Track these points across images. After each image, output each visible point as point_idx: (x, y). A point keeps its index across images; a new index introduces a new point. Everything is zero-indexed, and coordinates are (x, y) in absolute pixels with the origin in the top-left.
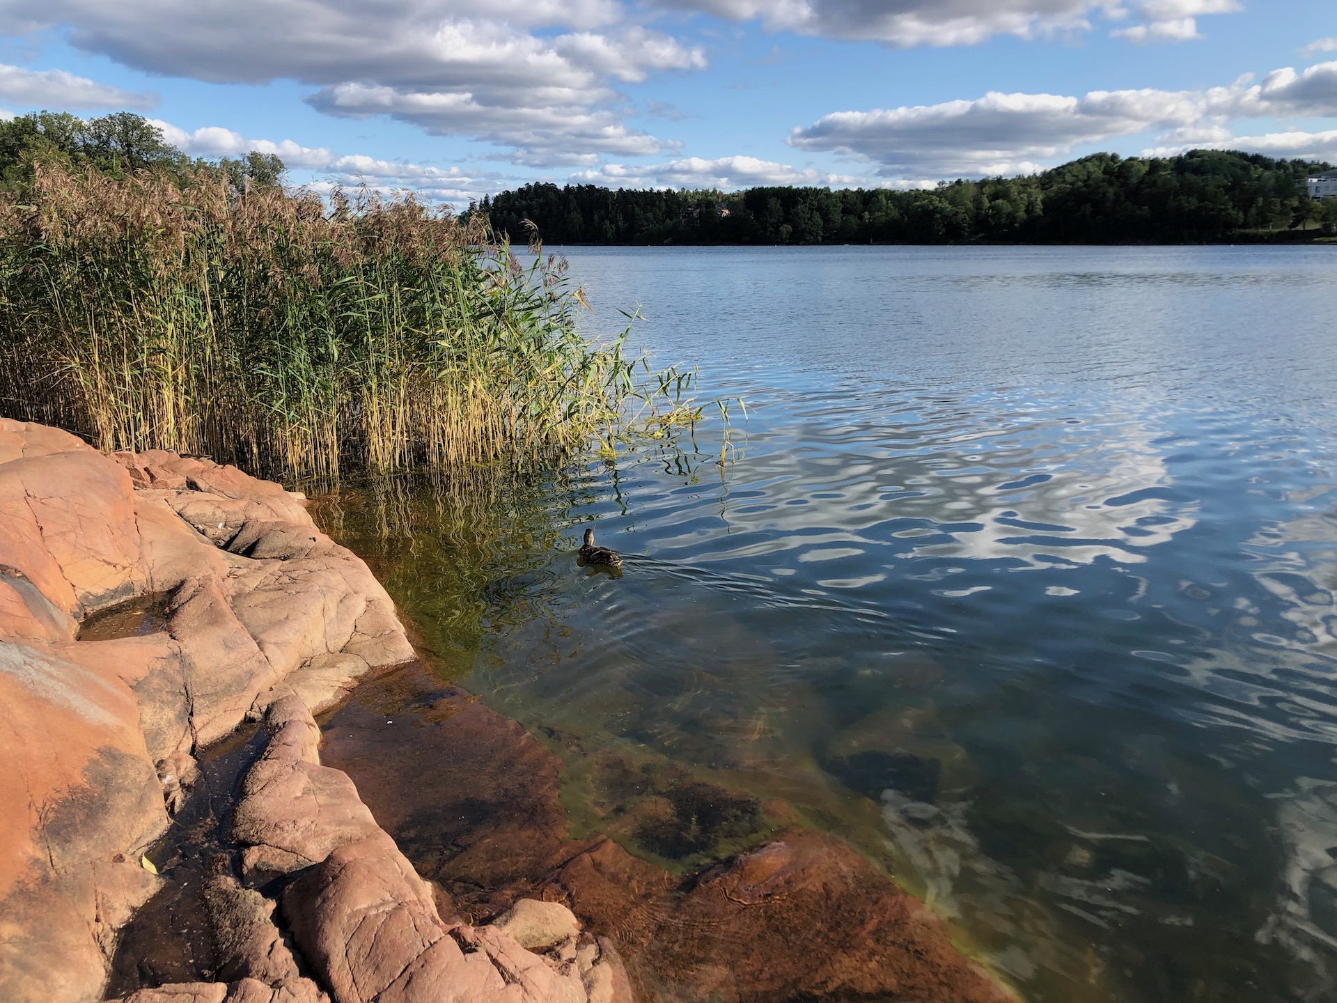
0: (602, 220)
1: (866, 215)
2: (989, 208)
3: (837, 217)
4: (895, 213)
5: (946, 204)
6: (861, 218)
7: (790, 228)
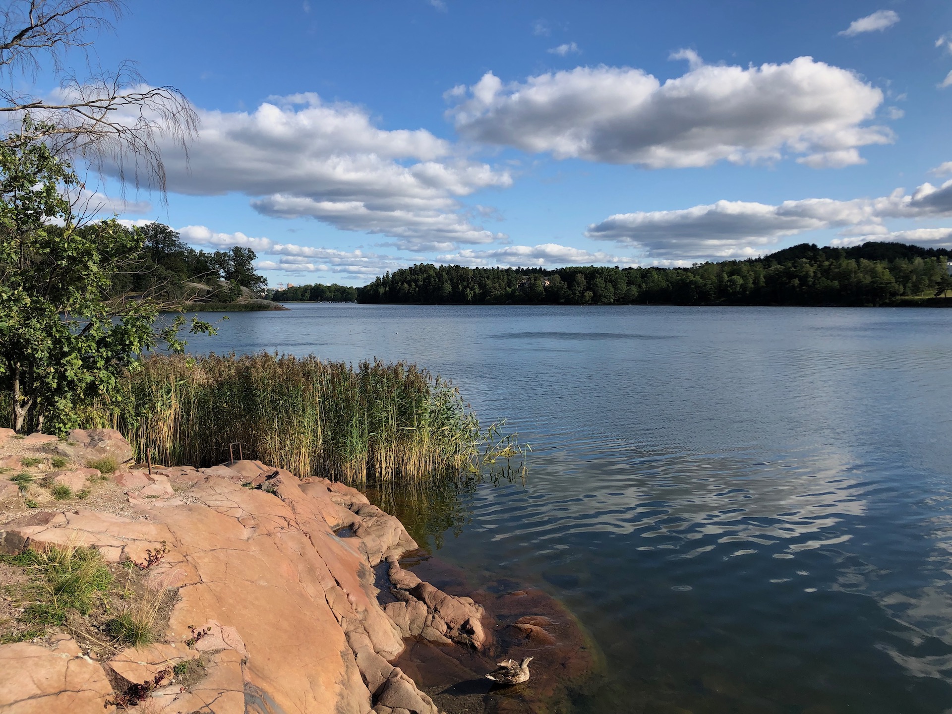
0: (465, 288)
1: (644, 285)
2: (728, 281)
3: (623, 287)
4: (664, 284)
5: (698, 278)
6: (640, 286)
7: (591, 294)
